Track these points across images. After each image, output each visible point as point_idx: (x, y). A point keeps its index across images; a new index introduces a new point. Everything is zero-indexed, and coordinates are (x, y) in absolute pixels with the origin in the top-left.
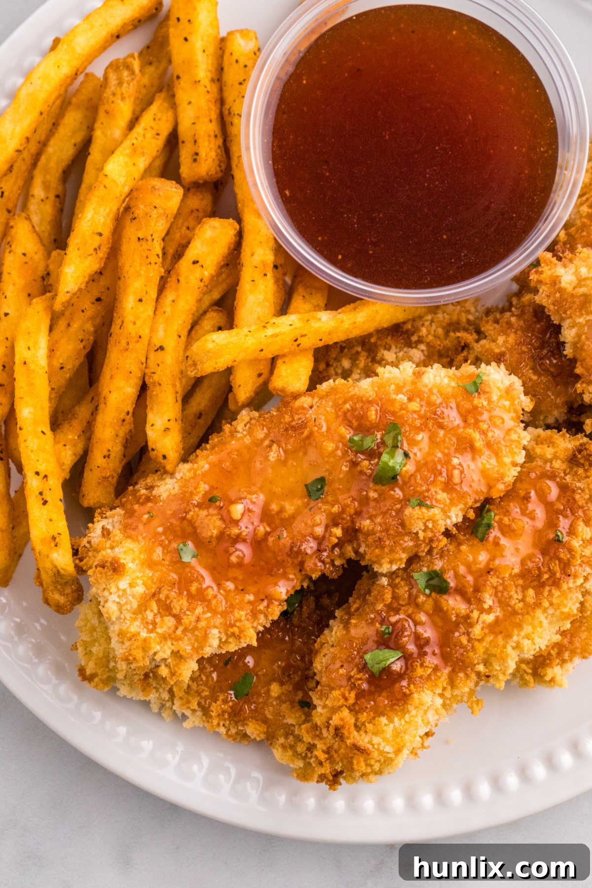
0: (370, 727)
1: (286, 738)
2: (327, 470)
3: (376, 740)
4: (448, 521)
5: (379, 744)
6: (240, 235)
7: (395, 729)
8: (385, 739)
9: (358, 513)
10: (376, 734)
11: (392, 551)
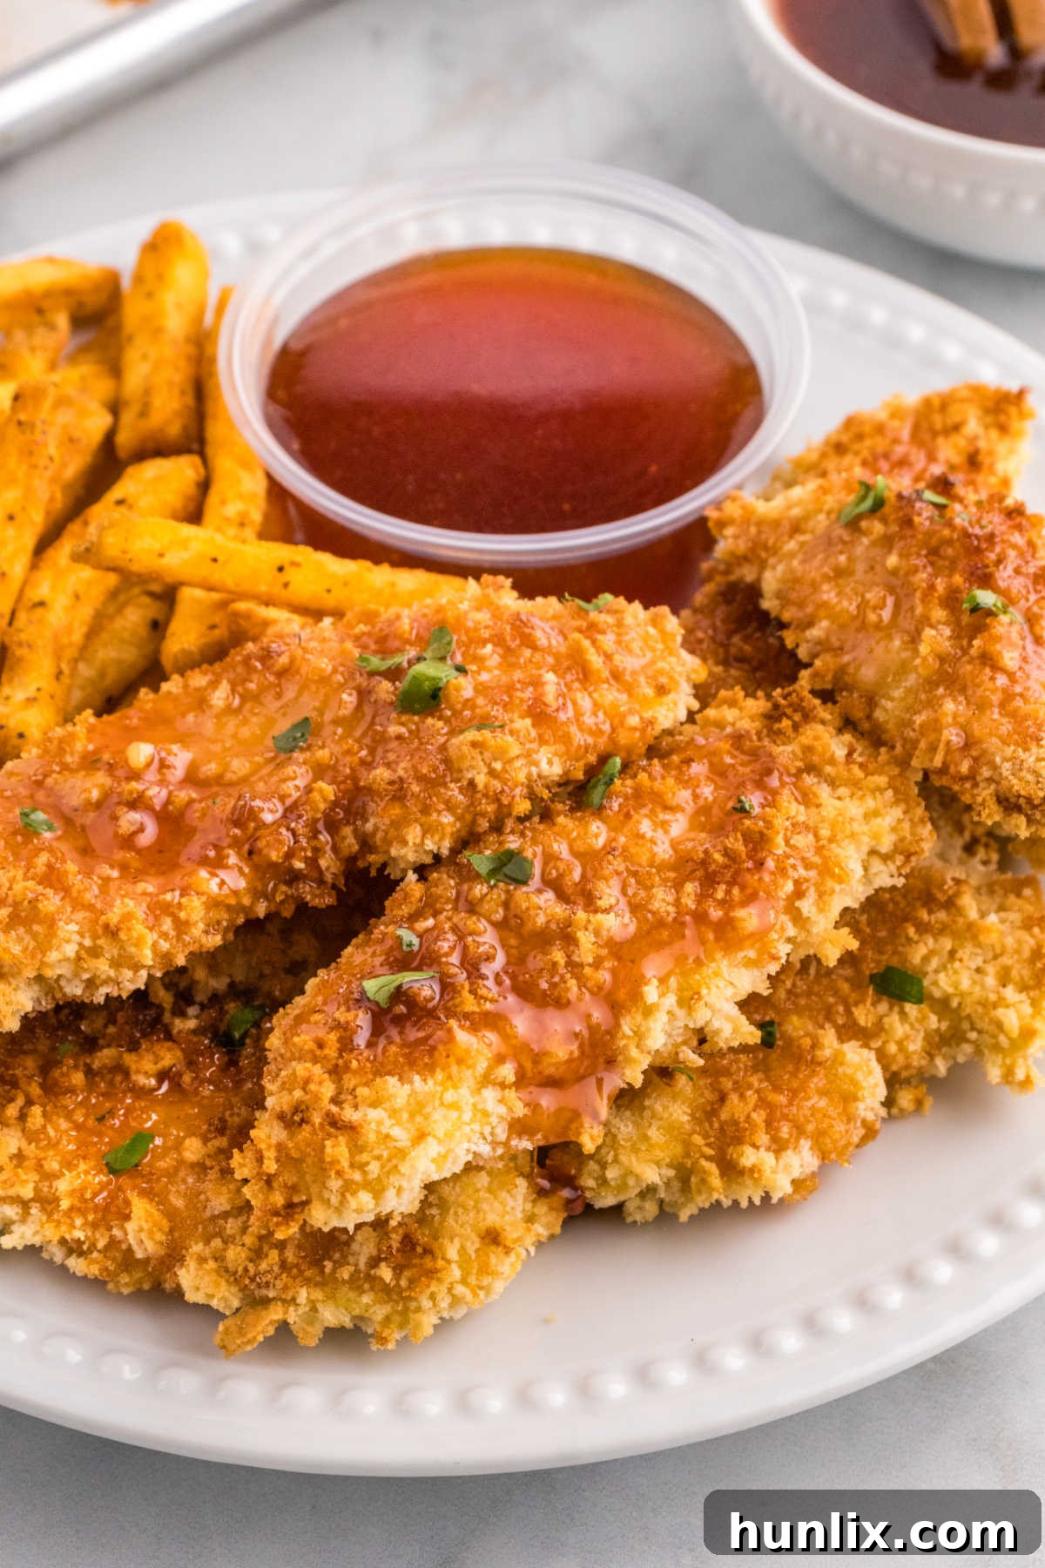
0: (363, 1092)
1: (207, 1242)
2: (315, 709)
3: (374, 1114)
4: (534, 769)
5: (380, 1123)
6: (204, 486)
7: (413, 1093)
8: (393, 1113)
9: (368, 765)
10: (375, 1104)
11: (426, 810)
